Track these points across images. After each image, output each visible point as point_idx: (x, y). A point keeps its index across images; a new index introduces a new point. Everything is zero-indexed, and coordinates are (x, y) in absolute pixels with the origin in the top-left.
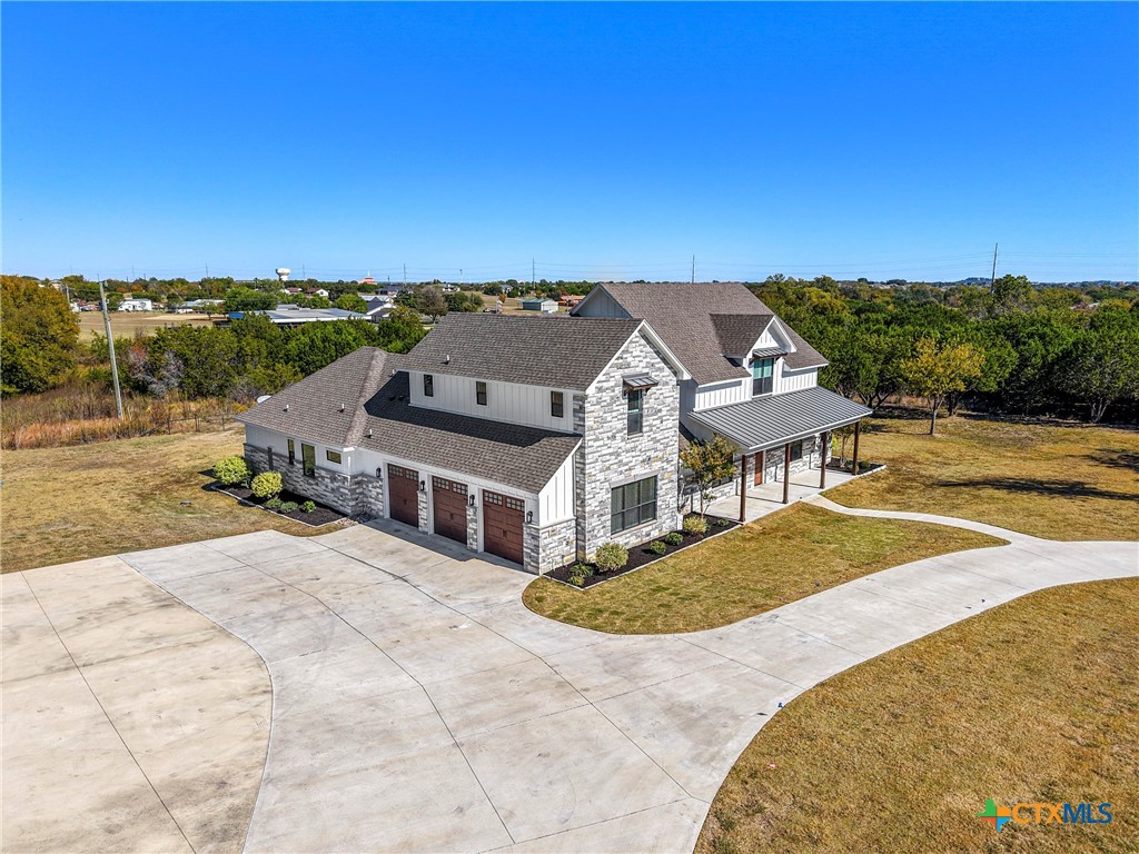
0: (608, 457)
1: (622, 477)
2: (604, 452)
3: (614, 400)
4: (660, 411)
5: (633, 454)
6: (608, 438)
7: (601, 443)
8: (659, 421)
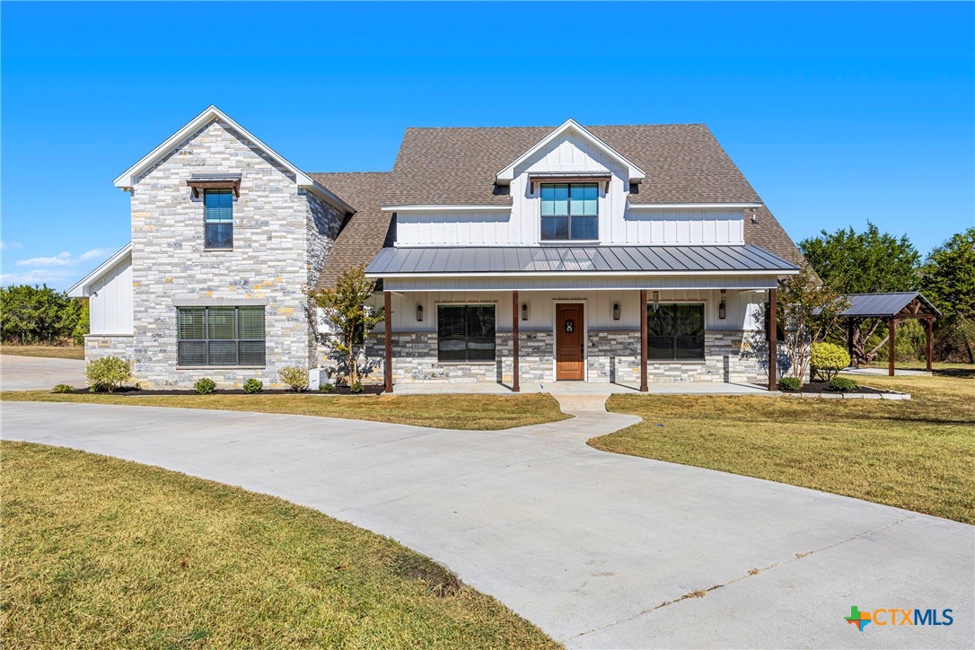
0: (169, 268)
1: (195, 296)
2: (160, 261)
3: (176, 201)
4: (266, 223)
5: (216, 271)
6: (169, 245)
7: (157, 249)
8: (265, 237)
